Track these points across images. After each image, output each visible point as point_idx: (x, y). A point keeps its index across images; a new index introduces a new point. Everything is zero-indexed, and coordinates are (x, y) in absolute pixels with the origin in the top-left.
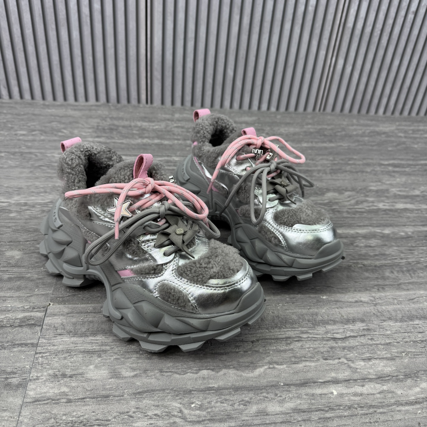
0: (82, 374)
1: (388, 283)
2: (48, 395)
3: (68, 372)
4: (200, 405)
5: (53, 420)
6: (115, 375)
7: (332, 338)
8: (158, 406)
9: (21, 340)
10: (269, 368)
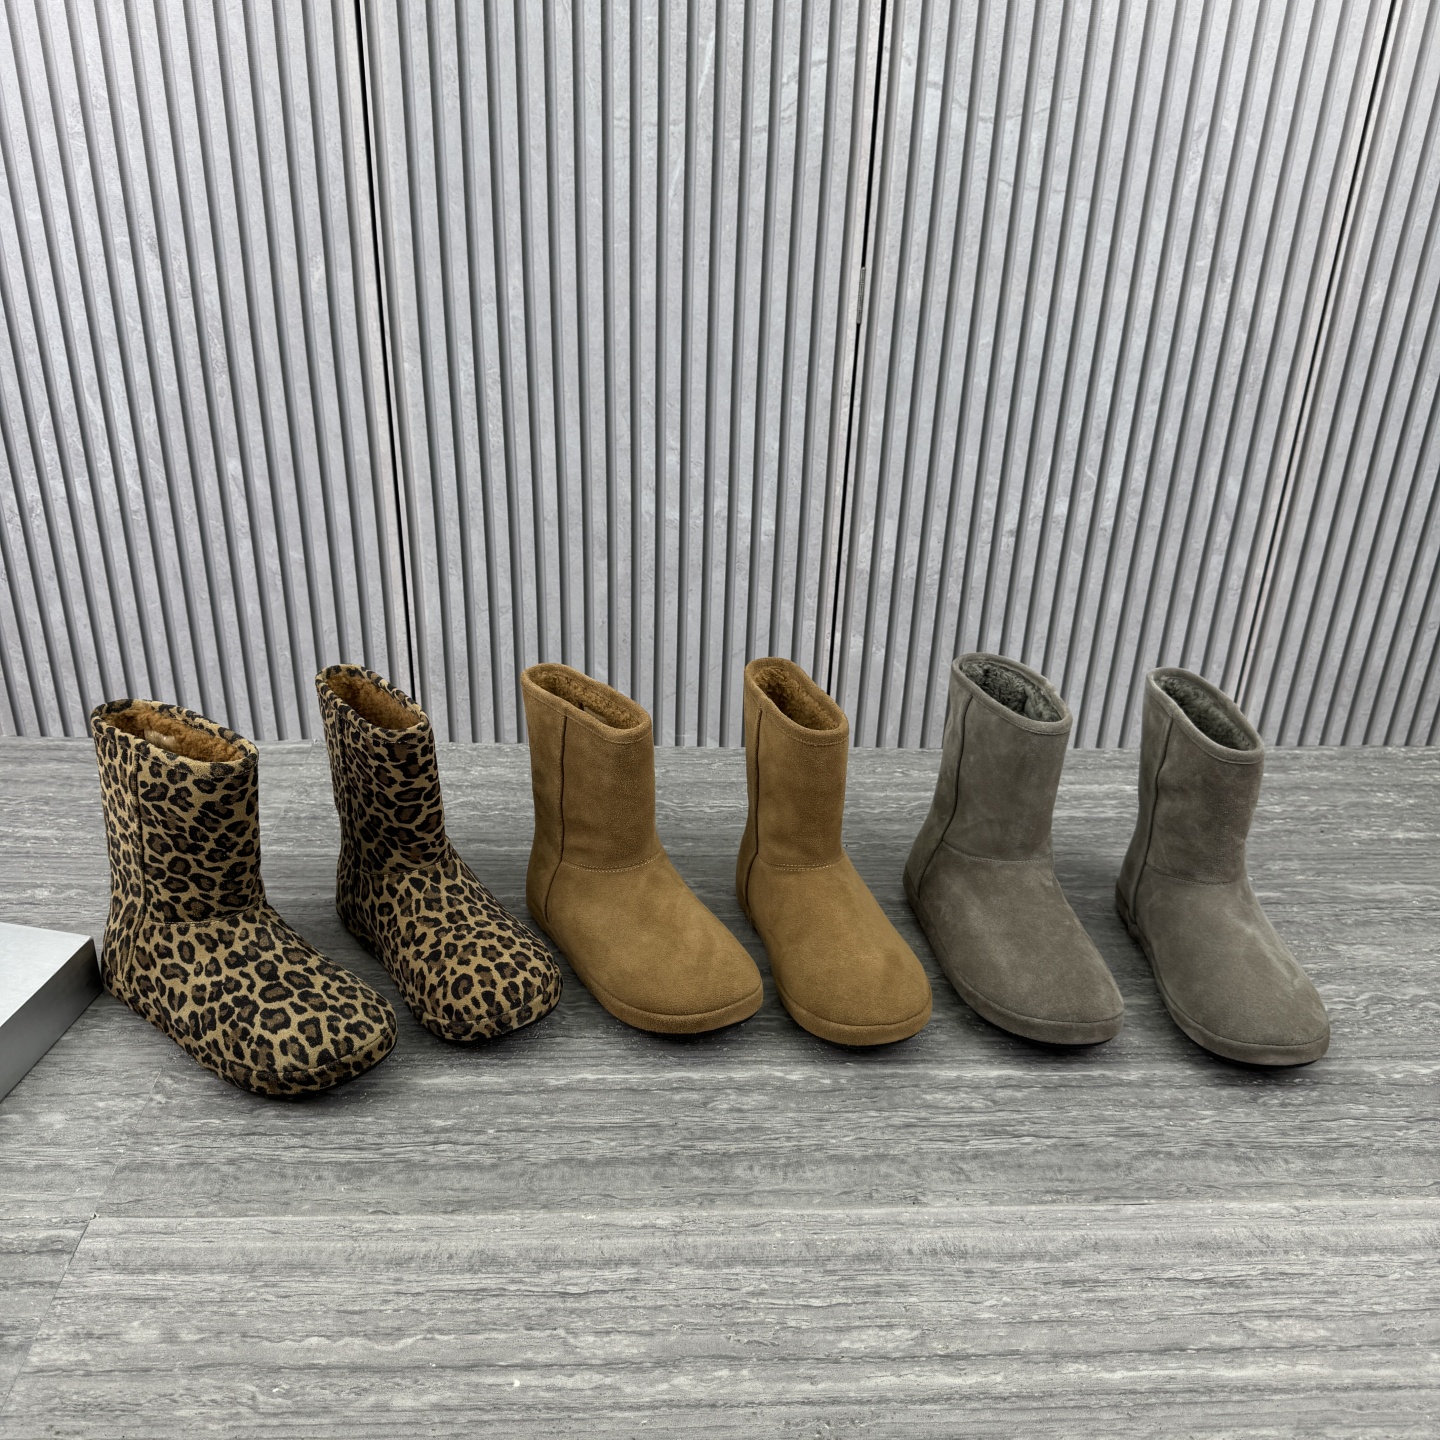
0: (117, 1334)
1: (728, 1191)
2: (59, 1363)
3: (98, 1330)
4: (288, 1391)
5: (57, 1400)
6: (170, 1337)
7: (560, 1293)
8: (220, 1388)
9: (34, 1276)
10: (425, 1339)
